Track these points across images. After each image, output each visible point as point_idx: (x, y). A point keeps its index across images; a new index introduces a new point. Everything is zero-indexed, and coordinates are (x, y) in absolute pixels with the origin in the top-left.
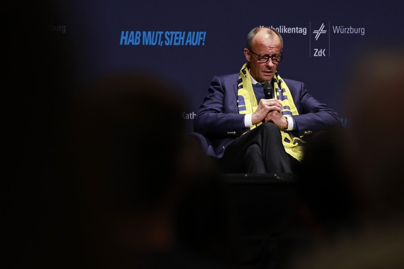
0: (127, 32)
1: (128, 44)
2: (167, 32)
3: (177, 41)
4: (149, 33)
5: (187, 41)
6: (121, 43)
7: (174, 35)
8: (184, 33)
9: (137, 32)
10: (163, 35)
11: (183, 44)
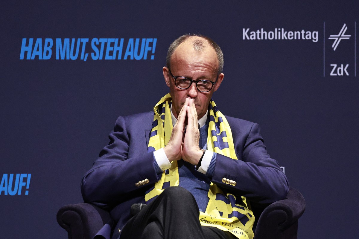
0: (31, 40)
1: (33, 58)
2: (95, 40)
3: (111, 53)
4: (67, 41)
5: (127, 53)
6: (22, 57)
7: (106, 44)
8: (122, 40)
9: (47, 40)
10: (88, 45)
11: (120, 58)
